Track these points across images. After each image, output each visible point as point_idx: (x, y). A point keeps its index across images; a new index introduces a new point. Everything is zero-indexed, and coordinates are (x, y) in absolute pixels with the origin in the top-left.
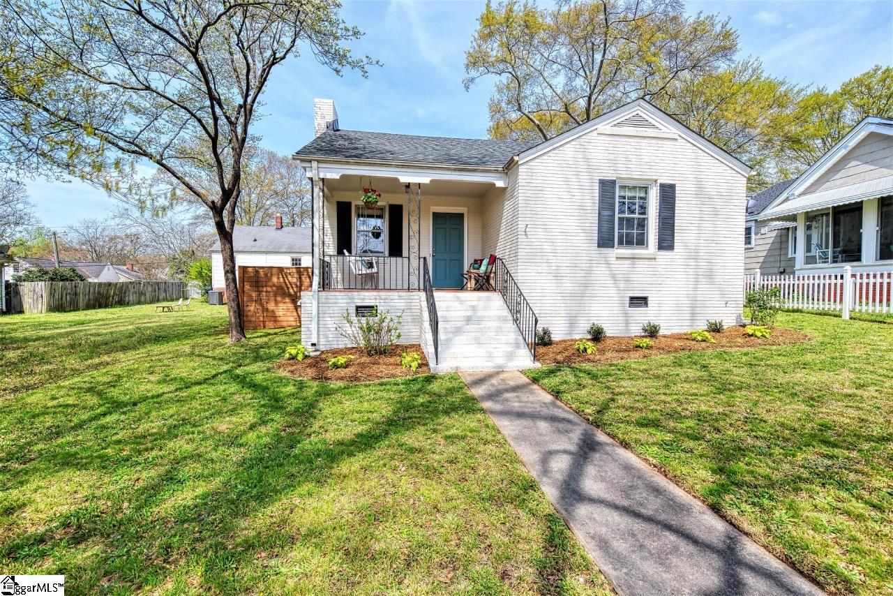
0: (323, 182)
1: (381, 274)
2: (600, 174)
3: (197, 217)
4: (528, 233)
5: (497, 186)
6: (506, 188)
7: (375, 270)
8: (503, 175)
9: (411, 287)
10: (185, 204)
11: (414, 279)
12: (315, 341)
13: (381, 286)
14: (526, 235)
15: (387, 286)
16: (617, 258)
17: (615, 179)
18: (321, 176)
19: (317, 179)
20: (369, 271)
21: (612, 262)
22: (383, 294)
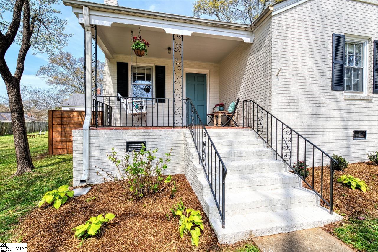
0: (96, 29)
1: (150, 115)
2: (333, 30)
3: (61, 91)
4: (279, 77)
5: (245, 41)
6: (251, 44)
7: (144, 111)
8: (249, 33)
9: (176, 124)
10: (54, 84)
11: (178, 118)
12: (85, 178)
13: (150, 124)
14: (278, 78)
15: (155, 124)
16: (345, 99)
17: (344, 34)
18: (93, 23)
19: (88, 24)
20: (139, 112)
21: (342, 103)
22: (151, 131)
